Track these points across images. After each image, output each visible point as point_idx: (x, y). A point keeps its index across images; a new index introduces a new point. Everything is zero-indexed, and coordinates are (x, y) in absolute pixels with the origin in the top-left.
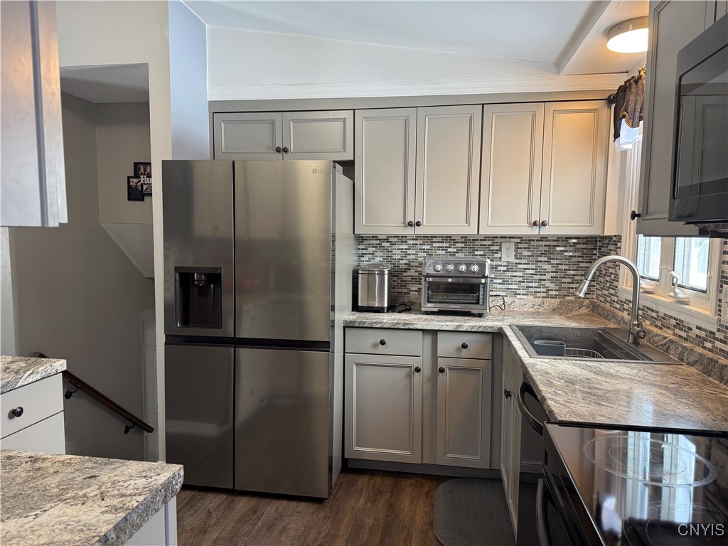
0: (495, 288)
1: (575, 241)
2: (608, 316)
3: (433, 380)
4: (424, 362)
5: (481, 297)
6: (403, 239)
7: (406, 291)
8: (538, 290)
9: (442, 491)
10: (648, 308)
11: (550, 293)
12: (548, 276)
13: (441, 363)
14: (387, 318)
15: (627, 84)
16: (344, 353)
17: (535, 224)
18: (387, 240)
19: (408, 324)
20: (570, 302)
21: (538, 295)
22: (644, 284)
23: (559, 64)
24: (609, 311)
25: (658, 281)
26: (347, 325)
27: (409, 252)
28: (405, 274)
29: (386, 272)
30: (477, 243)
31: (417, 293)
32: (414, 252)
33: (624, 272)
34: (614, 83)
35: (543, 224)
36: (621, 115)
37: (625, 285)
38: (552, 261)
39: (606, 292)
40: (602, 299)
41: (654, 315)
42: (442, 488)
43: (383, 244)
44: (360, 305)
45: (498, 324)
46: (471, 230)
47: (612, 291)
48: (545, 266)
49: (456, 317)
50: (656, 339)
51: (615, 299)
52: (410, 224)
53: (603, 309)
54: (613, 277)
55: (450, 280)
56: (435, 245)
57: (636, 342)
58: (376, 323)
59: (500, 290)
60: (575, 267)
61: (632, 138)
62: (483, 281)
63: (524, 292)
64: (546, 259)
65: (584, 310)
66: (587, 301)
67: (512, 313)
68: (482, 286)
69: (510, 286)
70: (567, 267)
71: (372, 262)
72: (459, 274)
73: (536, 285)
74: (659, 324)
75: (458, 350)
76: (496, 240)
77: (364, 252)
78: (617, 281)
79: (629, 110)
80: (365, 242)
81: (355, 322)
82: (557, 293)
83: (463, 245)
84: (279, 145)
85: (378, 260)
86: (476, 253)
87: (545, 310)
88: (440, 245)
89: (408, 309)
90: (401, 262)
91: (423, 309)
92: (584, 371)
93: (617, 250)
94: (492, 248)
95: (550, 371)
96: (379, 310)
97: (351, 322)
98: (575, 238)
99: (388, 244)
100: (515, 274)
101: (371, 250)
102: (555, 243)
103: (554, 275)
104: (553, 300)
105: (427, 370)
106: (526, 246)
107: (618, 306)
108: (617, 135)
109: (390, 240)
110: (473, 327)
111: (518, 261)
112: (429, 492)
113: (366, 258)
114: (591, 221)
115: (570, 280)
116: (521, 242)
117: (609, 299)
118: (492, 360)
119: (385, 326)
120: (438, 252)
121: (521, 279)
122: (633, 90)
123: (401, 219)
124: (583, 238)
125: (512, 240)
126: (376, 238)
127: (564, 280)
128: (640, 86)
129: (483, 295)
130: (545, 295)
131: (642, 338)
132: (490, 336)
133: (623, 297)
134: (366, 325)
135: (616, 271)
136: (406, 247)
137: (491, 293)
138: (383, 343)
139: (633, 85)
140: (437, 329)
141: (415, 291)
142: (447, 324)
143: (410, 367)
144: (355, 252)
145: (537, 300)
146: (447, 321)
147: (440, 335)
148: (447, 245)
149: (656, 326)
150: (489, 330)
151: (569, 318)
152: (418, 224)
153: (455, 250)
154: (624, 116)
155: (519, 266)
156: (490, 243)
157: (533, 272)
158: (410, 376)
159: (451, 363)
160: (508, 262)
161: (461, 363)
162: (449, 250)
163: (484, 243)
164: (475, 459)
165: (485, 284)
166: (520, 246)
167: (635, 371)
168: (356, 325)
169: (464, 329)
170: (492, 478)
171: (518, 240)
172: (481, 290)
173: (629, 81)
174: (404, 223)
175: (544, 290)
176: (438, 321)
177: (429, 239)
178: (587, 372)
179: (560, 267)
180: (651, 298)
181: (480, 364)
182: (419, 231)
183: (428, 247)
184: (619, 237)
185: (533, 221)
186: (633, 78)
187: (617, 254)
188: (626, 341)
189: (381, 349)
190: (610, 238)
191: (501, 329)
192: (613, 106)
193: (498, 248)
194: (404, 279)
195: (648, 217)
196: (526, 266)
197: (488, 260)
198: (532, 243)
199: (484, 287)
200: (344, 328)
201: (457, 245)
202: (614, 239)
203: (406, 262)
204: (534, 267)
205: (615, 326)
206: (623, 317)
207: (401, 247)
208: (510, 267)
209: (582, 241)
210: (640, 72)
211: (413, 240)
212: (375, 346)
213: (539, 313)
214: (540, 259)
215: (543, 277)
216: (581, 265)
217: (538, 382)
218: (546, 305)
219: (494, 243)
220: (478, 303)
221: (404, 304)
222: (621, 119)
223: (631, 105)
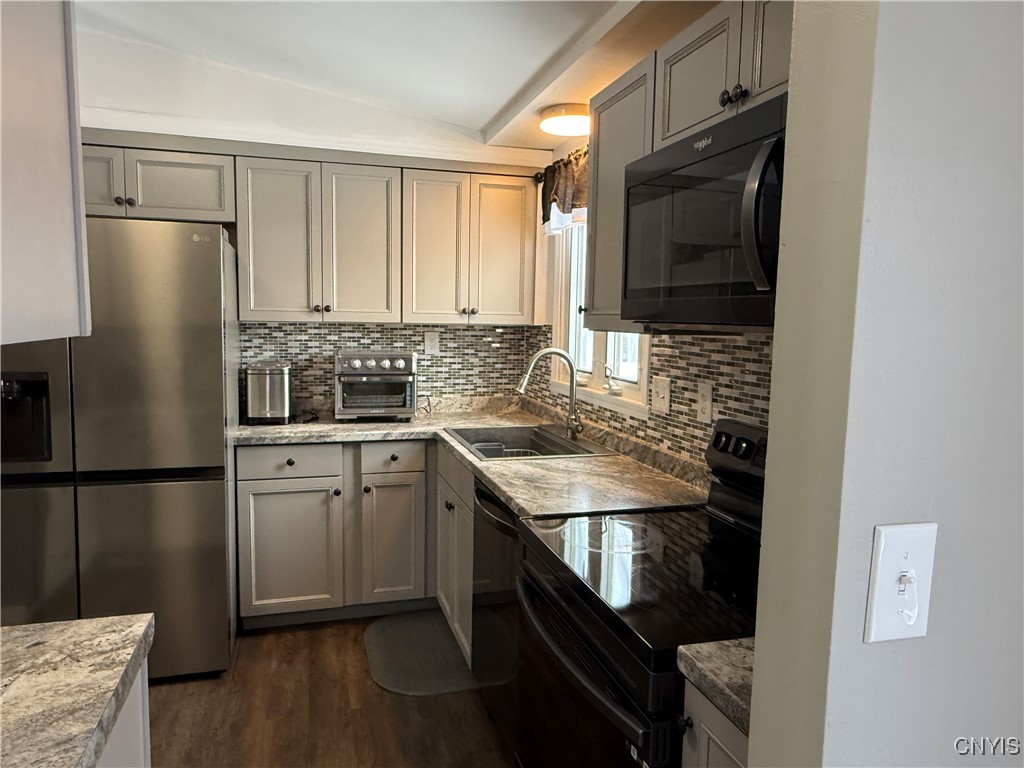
0: (421, 385)
1: (501, 330)
2: (540, 412)
3: (356, 502)
4: (343, 480)
5: (408, 398)
6: (301, 327)
7: (308, 395)
8: (466, 387)
9: (371, 634)
10: (583, 402)
11: (479, 390)
12: (476, 371)
13: (366, 482)
14: (289, 431)
15: (556, 166)
16: (236, 481)
17: (464, 311)
18: (279, 328)
19: (324, 436)
20: (500, 399)
21: (466, 393)
22: (578, 378)
24: (541, 407)
26: (241, 443)
27: (310, 344)
28: (305, 373)
29: (286, 371)
30: (395, 332)
31: (322, 397)
32: (317, 344)
33: (556, 364)
34: (544, 161)
35: (473, 312)
36: (551, 199)
37: (558, 381)
38: (480, 354)
39: (537, 387)
40: (532, 395)
41: (589, 408)
42: (371, 629)
43: (275, 334)
44: (250, 416)
45: (431, 429)
46: (393, 318)
47: (544, 386)
48: (475, 361)
49: (380, 425)
50: (592, 432)
51: (547, 394)
52: (317, 309)
53: (535, 405)
54: (543, 370)
55: (364, 379)
56: (344, 335)
57: (574, 438)
58: (280, 438)
59: (424, 389)
60: (503, 360)
61: (570, 227)
62: (410, 379)
63: (451, 390)
64: (473, 351)
65: (513, 408)
66: (516, 397)
67: (438, 416)
68: (408, 385)
69: (435, 384)
70: (494, 360)
71: (260, 358)
72: (380, 372)
73: (463, 381)
74: (594, 417)
75: (386, 463)
76: (418, 329)
77: (248, 344)
78: (548, 374)
79: (559, 194)
80: (248, 331)
81: (251, 438)
82: (485, 390)
83: (379, 335)
84: (119, 192)
85: (268, 355)
86: (396, 344)
87: (474, 409)
88: (351, 335)
89: (314, 418)
90: (300, 357)
91: (337, 417)
92: (537, 469)
93: (548, 341)
94: (414, 338)
95: (506, 472)
96: (277, 421)
97: (246, 439)
98: (502, 327)
99: (282, 334)
100: (440, 369)
101: (257, 342)
102: (482, 333)
103: (481, 369)
104: (481, 398)
105: (348, 492)
106: (452, 336)
107: (551, 401)
108: (546, 218)
109: (284, 328)
110: (404, 434)
111: (443, 354)
112: (356, 638)
113: (250, 353)
114: (521, 309)
115: (498, 375)
116: (447, 331)
117: (540, 394)
118: (425, 471)
119: (293, 441)
120: (349, 344)
121: (447, 375)
122: (563, 173)
123: (305, 304)
124: (511, 327)
125: (436, 329)
126: (263, 325)
127: (492, 375)
128: (570, 171)
129: (411, 396)
130: (472, 392)
131: (579, 432)
132: (420, 446)
133: (555, 391)
134: (266, 442)
136: (307, 337)
137: (420, 393)
138: (290, 463)
139: (563, 168)
140: (360, 439)
141: (321, 395)
142: (373, 432)
143: (327, 491)
144: (237, 344)
145: (464, 399)
146: (371, 430)
147: (363, 447)
148: (360, 335)
149: (591, 419)
150: (422, 437)
151: (501, 417)
152: (327, 309)
153: (369, 341)
154: (555, 200)
155: (445, 360)
156: (411, 332)
157: (460, 366)
158: (327, 502)
159: (379, 480)
160: (433, 356)
161: (391, 479)
162: (362, 341)
163: (404, 332)
164: (408, 589)
165: (412, 384)
166: (445, 336)
167: (582, 465)
168: (253, 442)
169: (393, 438)
170: (429, 609)
171: (443, 330)
172: (408, 389)
173: (558, 162)
174: (308, 307)
175: (472, 387)
176: (360, 431)
177: (337, 327)
178: (539, 470)
179: (488, 360)
180: (585, 391)
181: (413, 478)
182: (329, 318)
183: (336, 338)
184: (550, 328)
185: (462, 309)
186: (562, 160)
187: (547, 346)
188: (564, 437)
189: (288, 471)
190: (540, 327)
191: (435, 434)
192: (541, 186)
193: (420, 339)
194: (305, 379)
195: (594, 313)
196: (452, 360)
197: (415, 354)
198: (458, 333)
199: (411, 386)
200: (235, 447)
201: (372, 335)
202: (544, 329)
203: (307, 357)
204: (460, 360)
205: (548, 423)
206: (557, 413)
207: (299, 338)
208: (435, 361)
209: (506, 330)
210: (569, 156)
211: (315, 328)
212: (280, 467)
213: (469, 414)
214: (466, 351)
215: (470, 372)
216: (509, 357)
218: (474, 403)
219: (416, 332)
220: (404, 405)
221: (305, 412)
222: (551, 203)
223: (561, 188)
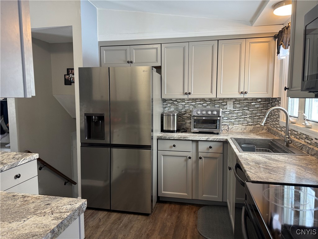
0: (224, 122)
1: (260, 100)
2: (275, 134)
3: (197, 162)
4: (192, 154)
5: (218, 125)
6: (183, 100)
7: (184, 123)
8: (244, 122)
9: (201, 211)
10: (293, 130)
11: (249, 123)
12: (248, 116)
13: (200, 155)
14: (176, 135)
15: (283, 30)
16: (158, 150)
17: (242, 93)
18: (176, 101)
19: (185, 138)
20: (258, 127)
21: (244, 124)
22: (291, 119)
23: (252, 22)
24: (276, 131)
25: (297, 118)
26: (159, 138)
27: (186, 106)
28: (184, 116)
29: (176, 115)
30: (216, 101)
31: (189, 124)
32: (188, 106)
33: (282, 114)
34: (277, 29)
35: (246, 93)
36: (280, 44)
37: (282, 120)
38: (250, 109)
39: (274, 123)
40: (272, 126)
41: (296, 133)
42: (201, 210)
43: (174, 103)
44: (164, 129)
45: (225, 138)
46: (213, 96)
47: (277, 123)
48: (247, 112)
49: (207, 135)
50: (297, 144)
51: (278, 126)
52: (186, 94)
53: (273, 130)
54: (277, 116)
55: (204, 118)
56: (197, 102)
57: (287, 145)
58: (171, 137)
59: (226, 122)
60: (260, 112)
61: (285, 54)
62: (219, 118)
63: (237, 123)
64: (247, 108)
65: (264, 131)
66: (266, 127)
67: (232, 133)
68: (218, 121)
69: (231, 121)
70: (256, 112)
71: (170, 110)
72: (208, 116)
73: (243, 120)
74: (298, 137)
75: (208, 149)
76: (225, 100)
77: (166, 106)
78: (279, 118)
79: (284, 41)
80: (166, 102)
81: (162, 137)
82: (252, 123)
83: (210, 103)
84: (129, 60)
85: (172, 109)
86: (216, 106)
87: (247, 131)
88: (199, 102)
89: (185, 131)
90: (182, 110)
91: (192, 131)
92: (263, 159)
93: (279, 104)
94: (223, 104)
95: (248, 158)
96: (173, 132)
97: (160, 137)
98: (260, 99)
99: (177, 103)
100: (233, 115)
101: (169, 105)
102: (251, 101)
103: (250, 115)
104: (250, 127)
105: (194, 158)
106: (238, 102)
107: (279, 129)
108: (278, 53)
109: (177, 100)
110: (214, 139)
111: (234, 109)
112: (195, 211)
113: (167, 109)
114: (267, 91)
115: (258, 118)
116: (236, 101)
117: (275, 126)
118: (223, 153)
119: (175, 139)
120: (199, 106)
121: (236, 117)
122: (286, 32)
123: (182, 92)
124: (264, 99)
125: (232, 100)
126: (171, 100)
127: (255, 118)
128: (289, 30)
129: (219, 125)
130: (247, 124)
131: (290, 144)
132: (221, 144)
133: (282, 125)
134: (167, 138)
135: (278, 114)
136: (184, 104)
137: (223, 124)
138: (174, 146)
139: (286, 30)
140: (198, 140)
141: (189, 123)
142: (203, 137)
143: (186, 157)
144: (162, 106)
145: (243, 127)
146: (203, 136)
147: (199, 142)
148: (203, 102)
149: (297, 138)
150: (221, 140)
151: (257, 135)
152: (190, 94)
153: (206, 105)
154: (282, 44)
155: (235, 112)
156: (222, 101)
157: (241, 114)
158: (186, 160)
159: (205, 155)
160: (230, 110)
161: (209, 155)
162: (204, 105)
163: (219, 101)
164: (216, 197)
166: (235, 102)
167: (287, 158)
169: (210, 140)
170: (223, 206)
171: (235, 100)
172: (218, 122)
173: (284, 28)
174: (183, 93)
175: (246, 122)
176: (199, 136)
177: (195, 100)
178: (265, 159)
179: (253, 112)
180: (294, 126)
181: (218, 155)
182: (190, 96)
183: (194, 104)
184: (280, 98)
185: (241, 92)
186: (285, 27)
187: (279, 106)
188: (283, 145)
189: (174, 149)
190: (276, 99)
191: (227, 140)
192: (277, 40)
193: (225, 104)
194: (184, 118)
195: (292, 89)
196: (238, 112)
197: (221, 109)
198: (241, 101)
199: (219, 121)
200: (157, 139)
201: (207, 103)
202: (278, 99)
203: (185, 110)
204: (242, 112)
205: (278, 138)
206: (282, 134)
207: (182, 104)
208: (231, 112)
209: (263, 100)
210: (288, 24)
211: (187, 100)
212: (171, 147)
213: (244, 133)
214: (244, 108)
215: (246, 116)
216: (263, 111)
217: (243, 163)
218: (247, 129)
219: (224, 101)
220: (216, 128)
221: (183, 129)
222: (280, 45)
223: (285, 39)
